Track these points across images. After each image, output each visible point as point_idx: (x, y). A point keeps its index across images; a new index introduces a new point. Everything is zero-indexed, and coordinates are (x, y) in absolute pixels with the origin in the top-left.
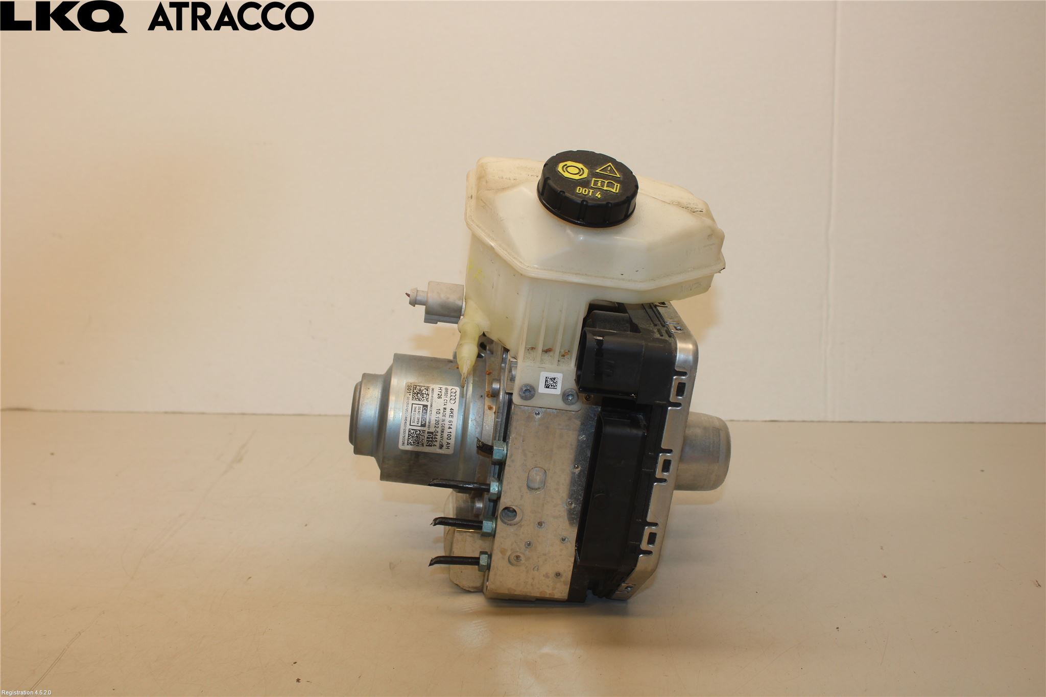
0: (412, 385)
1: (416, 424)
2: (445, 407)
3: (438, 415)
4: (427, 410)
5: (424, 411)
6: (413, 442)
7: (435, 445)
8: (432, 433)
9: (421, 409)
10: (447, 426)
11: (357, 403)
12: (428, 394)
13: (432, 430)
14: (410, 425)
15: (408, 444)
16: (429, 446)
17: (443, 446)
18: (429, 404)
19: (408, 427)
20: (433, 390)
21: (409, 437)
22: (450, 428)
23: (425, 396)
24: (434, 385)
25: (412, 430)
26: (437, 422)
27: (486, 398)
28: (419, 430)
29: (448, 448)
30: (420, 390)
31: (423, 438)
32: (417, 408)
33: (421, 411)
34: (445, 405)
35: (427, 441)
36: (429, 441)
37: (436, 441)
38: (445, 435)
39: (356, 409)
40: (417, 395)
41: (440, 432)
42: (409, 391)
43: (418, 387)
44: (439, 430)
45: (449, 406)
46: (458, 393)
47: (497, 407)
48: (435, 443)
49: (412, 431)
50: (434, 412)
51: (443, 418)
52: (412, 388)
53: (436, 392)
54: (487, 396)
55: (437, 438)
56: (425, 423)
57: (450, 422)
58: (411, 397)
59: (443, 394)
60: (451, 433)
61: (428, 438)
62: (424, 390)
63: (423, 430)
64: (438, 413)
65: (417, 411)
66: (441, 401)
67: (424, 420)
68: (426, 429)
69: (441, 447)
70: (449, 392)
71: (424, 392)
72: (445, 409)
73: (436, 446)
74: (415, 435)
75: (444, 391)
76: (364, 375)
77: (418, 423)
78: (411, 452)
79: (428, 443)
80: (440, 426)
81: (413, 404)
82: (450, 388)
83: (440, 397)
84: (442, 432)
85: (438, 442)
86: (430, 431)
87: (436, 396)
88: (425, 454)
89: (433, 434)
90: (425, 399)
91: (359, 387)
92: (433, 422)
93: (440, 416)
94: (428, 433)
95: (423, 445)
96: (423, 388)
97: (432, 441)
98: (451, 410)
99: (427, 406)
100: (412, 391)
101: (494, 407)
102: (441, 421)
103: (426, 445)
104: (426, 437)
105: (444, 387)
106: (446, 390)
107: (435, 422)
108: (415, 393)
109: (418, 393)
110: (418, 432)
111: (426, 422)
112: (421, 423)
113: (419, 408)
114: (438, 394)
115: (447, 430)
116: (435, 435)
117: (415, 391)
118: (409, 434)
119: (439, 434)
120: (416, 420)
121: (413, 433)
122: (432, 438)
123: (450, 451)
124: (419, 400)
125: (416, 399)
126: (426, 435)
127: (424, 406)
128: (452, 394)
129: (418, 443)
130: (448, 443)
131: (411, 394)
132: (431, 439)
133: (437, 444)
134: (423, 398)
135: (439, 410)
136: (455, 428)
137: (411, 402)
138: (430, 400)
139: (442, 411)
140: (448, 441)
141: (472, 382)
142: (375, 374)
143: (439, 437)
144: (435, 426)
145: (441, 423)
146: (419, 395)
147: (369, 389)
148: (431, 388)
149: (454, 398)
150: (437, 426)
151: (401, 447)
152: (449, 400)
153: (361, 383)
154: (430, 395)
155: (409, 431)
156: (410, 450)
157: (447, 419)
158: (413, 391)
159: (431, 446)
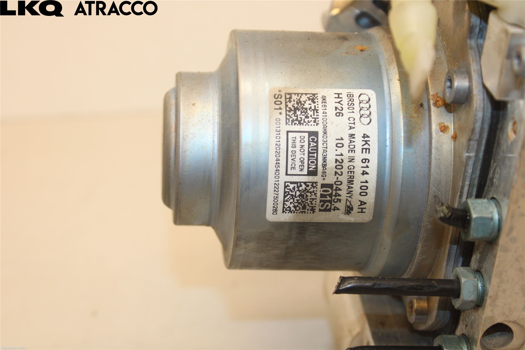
0: (283, 94)
1: (297, 171)
2: (352, 132)
3: (340, 151)
4: (317, 142)
5: (312, 144)
6: (295, 207)
7: (336, 209)
8: (331, 186)
9: (306, 140)
10: (358, 170)
11: (173, 135)
12: (316, 110)
13: (330, 179)
14: (287, 174)
15: (283, 212)
16: (326, 210)
17: (352, 209)
18: (319, 129)
19: (283, 178)
20: (324, 99)
21: (285, 197)
22: (364, 173)
23: (310, 113)
24: (326, 90)
25: (291, 183)
26: (339, 163)
27: (433, 108)
28: (305, 183)
29: (362, 212)
30: (299, 102)
31: (313, 197)
32: (298, 139)
33: (306, 144)
34: (351, 128)
35: (321, 201)
36: (325, 202)
37: (340, 200)
38: (356, 187)
39: (173, 147)
40: (295, 113)
41: (345, 182)
42: (278, 107)
43: (294, 97)
44: (344, 179)
45: (359, 131)
46: (373, 102)
47: (457, 126)
48: (337, 205)
49: (291, 186)
50: (332, 144)
51: (351, 154)
52: (283, 100)
53: (331, 103)
54: (435, 104)
55: (340, 195)
56: (316, 168)
57: (365, 160)
58: (283, 117)
59: (345, 106)
60: (367, 182)
61: (322, 196)
62: (308, 102)
63: (313, 183)
64: (339, 145)
65: (298, 144)
66: (344, 121)
67: (312, 162)
68: (318, 179)
69: (349, 210)
70: (356, 102)
71: (307, 106)
72: (352, 136)
73: (338, 209)
74: (298, 193)
75: (345, 100)
76: (180, 77)
77: (301, 170)
78: (291, 225)
79: (322, 206)
80: (345, 170)
81: (288, 132)
82: (356, 92)
83: (339, 114)
84: (351, 182)
85: (343, 202)
86: (327, 181)
87: (331, 112)
88: (319, 226)
89: (332, 189)
90: (310, 119)
91: (173, 101)
92: (331, 164)
93: (344, 151)
94: (323, 186)
95: (313, 210)
96: (304, 98)
97: (330, 202)
98: (364, 137)
99: (316, 134)
100: (283, 106)
101: (451, 127)
102: (346, 161)
103: (320, 210)
104: (318, 195)
105: (344, 92)
106: (350, 96)
107: (334, 165)
108: (291, 110)
109: (296, 109)
110: (304, 186)
111: (317, 165)
112: (308, 168)
113: (302, 139)
114: (336, 108)
115: (359, 179)
116: (336, 190)
117: (290, 105)
118: (285, 192)
119: (344, 187)
120: (298, 163)
121: (294, 188)
122: (331, 195)
123: (367, 217)
124: (300, 123)
125: (293, 121)
126: (319, 191)
127: (311, 134)
128: (362, 105)
129: (304, 207)
130: (362, 203)
131: (283, 111)
132: (329, 198)
133: (341, 206)
134: (307, 117)
135: (342, 139)
136: (375, 173)
137: (285, 128)
138: (320, 121)
139: (346, 142)
140: (363, 199)
141: (397, 77)
142: (199, 73)
143: (343, 193)
144: (336, 173)
145: (346, 164)
146: (298, 113)
147: (194, 104)
148: (320, 97)
149: (368, 113)
150: (339, 171)
151: (270, 217)
152: (357, 116)
153: (176, 91)
154: (320, 111)
155: (285, 187)
156: (291, 221)
157: (359, 155)
158: (286, 106)
159: (329, 210)
